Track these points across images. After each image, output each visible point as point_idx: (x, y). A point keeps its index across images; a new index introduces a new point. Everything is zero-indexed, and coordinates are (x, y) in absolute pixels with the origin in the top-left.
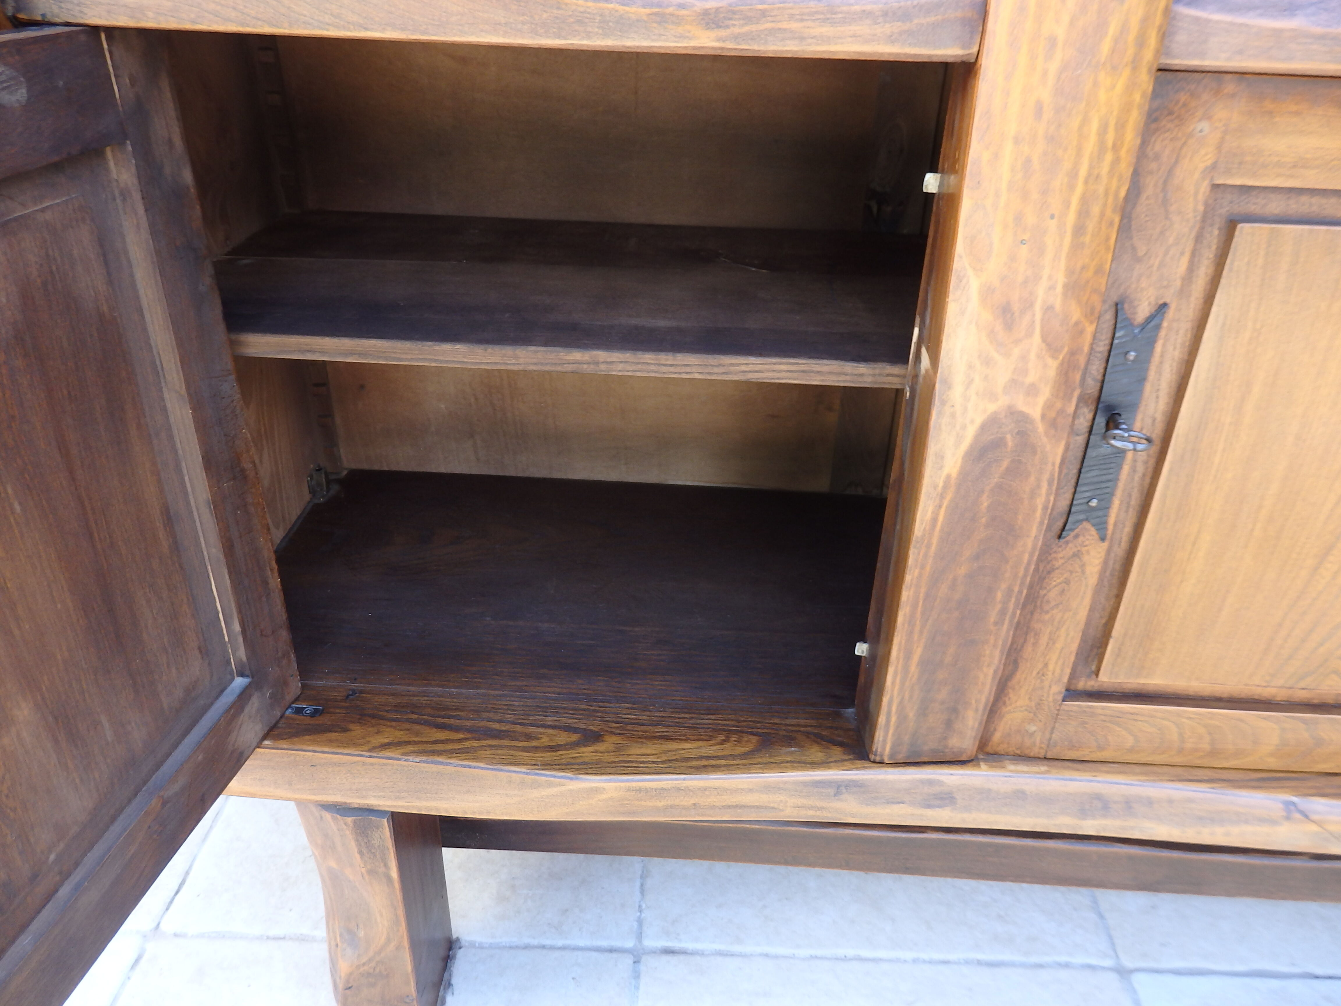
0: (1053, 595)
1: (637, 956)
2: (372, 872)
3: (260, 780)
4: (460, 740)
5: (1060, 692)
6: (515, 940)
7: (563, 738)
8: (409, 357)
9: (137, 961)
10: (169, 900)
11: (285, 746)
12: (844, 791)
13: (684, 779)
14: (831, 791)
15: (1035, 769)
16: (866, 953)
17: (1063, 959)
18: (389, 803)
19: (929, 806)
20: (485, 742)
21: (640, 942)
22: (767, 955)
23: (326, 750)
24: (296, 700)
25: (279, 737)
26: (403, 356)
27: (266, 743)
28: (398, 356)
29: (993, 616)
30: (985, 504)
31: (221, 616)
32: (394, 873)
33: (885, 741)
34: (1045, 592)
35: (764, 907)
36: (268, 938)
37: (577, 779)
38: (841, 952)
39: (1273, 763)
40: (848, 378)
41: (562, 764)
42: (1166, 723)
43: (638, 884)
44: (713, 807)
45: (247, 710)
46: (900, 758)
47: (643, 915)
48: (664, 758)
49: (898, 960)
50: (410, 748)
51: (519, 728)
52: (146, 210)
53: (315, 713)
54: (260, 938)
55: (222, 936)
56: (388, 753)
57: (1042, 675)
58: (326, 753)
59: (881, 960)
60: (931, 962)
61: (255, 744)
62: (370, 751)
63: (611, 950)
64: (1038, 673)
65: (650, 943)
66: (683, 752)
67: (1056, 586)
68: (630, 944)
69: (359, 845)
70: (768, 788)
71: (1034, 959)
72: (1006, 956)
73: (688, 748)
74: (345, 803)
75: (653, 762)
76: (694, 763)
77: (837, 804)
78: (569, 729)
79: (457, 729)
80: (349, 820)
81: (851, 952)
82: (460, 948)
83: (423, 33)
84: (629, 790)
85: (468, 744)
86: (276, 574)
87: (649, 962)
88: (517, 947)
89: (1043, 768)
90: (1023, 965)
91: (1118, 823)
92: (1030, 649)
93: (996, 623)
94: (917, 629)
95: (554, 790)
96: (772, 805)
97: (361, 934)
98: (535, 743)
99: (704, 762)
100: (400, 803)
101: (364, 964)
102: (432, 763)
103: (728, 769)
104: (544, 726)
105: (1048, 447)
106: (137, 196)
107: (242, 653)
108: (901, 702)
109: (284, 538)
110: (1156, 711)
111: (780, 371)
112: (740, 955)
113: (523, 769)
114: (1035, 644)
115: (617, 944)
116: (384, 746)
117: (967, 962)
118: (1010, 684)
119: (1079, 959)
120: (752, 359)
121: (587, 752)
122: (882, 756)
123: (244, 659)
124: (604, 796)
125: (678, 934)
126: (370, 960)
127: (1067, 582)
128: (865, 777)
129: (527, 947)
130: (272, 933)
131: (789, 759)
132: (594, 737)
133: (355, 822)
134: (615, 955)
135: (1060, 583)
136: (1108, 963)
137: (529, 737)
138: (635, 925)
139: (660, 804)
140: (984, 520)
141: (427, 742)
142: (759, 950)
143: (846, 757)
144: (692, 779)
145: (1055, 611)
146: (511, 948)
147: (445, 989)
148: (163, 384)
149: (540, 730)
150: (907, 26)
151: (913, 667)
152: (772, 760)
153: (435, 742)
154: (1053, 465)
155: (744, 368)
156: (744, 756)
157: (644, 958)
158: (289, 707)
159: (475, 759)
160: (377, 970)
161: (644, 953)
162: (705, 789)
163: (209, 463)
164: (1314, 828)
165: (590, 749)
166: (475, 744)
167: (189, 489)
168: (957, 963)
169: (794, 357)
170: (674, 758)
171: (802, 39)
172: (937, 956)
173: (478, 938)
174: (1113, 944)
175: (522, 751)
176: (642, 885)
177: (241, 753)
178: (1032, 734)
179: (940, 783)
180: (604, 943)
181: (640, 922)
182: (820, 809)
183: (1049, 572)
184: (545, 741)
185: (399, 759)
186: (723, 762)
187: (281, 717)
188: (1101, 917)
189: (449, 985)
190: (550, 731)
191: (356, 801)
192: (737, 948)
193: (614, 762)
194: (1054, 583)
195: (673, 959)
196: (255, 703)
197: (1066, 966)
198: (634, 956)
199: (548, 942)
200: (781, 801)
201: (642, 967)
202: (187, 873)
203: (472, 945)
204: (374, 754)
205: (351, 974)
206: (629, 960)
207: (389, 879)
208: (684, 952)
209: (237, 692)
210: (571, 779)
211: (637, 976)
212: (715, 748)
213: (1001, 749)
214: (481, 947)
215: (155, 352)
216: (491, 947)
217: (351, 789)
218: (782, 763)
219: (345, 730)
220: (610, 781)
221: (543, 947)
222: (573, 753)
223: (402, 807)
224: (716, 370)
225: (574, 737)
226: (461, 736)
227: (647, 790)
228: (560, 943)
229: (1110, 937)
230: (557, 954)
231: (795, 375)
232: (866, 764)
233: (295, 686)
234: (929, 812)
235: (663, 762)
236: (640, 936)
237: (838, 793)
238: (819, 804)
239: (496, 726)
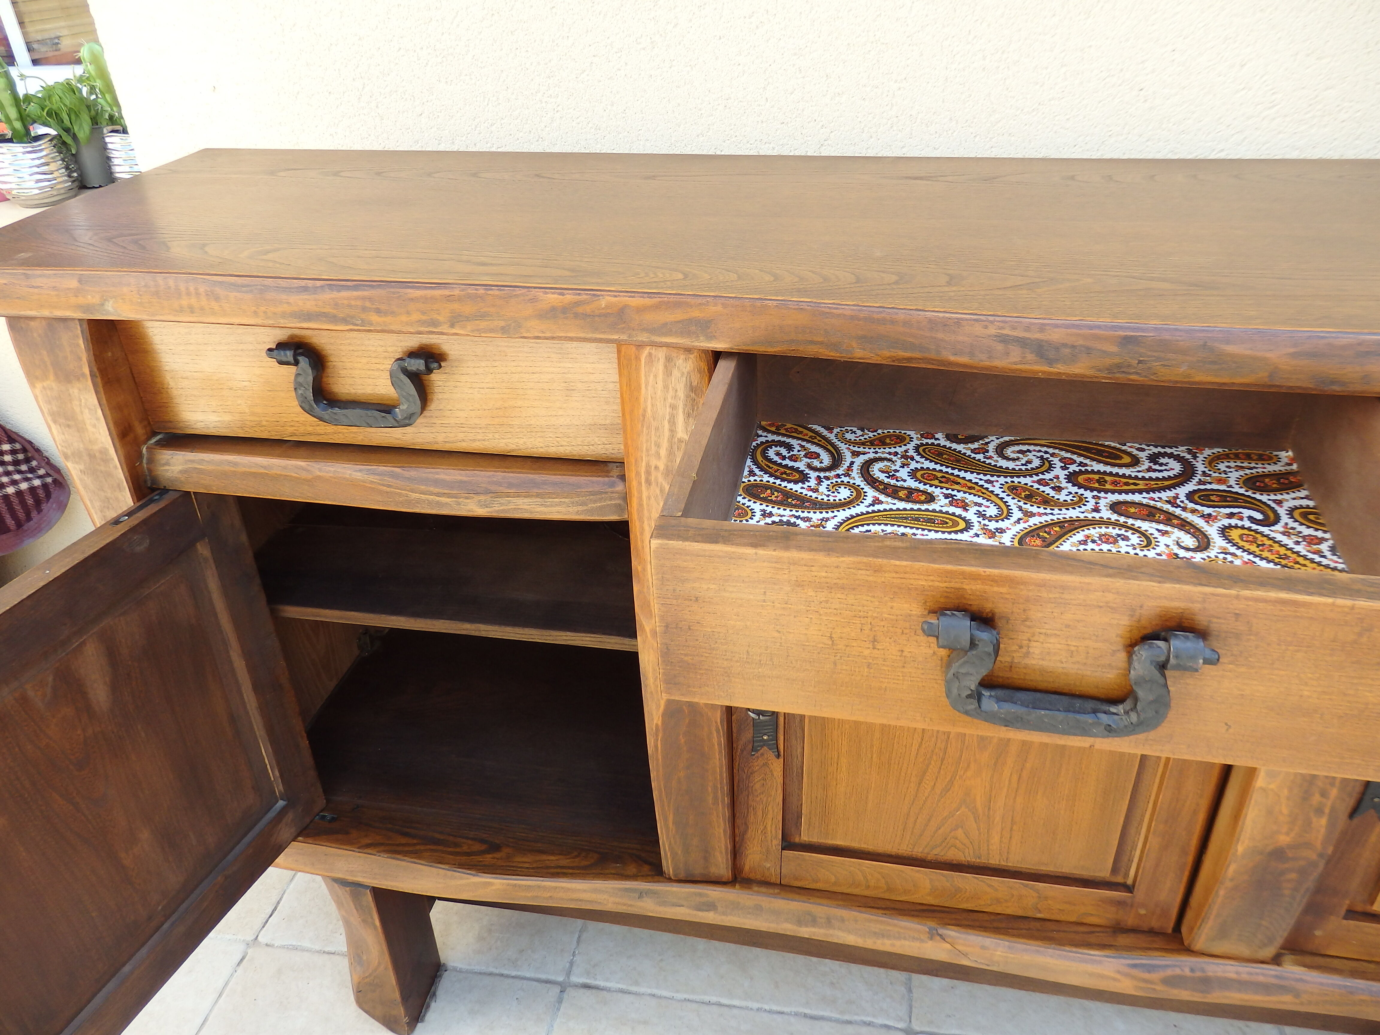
0: (757, 786)
1: (563, 987)
2: (364, 921)
3: (296, 861)
4: (415, 845)
5: (778, 845)
6: (483, 968)
7: (477, 847)
8: (373, 622)
9: (242, 960)
10: (265, 921)
11: (311, 842)
12: (645, 895)
13: (543, 881)
14: (637, 895)
15: (771, 891)
16: (724, 1001)
17: (868, 1019)
18: (369, 881)
19: (699, 910)
20: (428, 847)
21: (569, 978)
22: (654, 995)
23: (334, 845)
24: (322, 811)
25: (307, 836)
26: (370, 621)
27: (300, 838)
28: (367, 621)
29: (710, 799)
30: (683, 741)
31: (268, 766)
32: (377, 923)
33: (668, 867)
34: (752, 784)
35: (662, 960)
36: (324, 952)
37: (477, 876)
38: (706, 998)
39: (930, 900)
40: (627, 646)
41: (471, 865)
42: (852, 868)
43: (577, 936)
44: (562, 899)
45: (284, 821)
46: (682, 876)
47: (575, 959)
48: (534, 865)
49: (746, 1008)
50: (382, 848)
51: (451, 838)
52: (216, 568)
53: (333, 820)
54: (319, 952)
55: (295, 948)
56: (369, 851)
57: (764, 832)
58: (334, 848)
59: (734, 1006)
60: (770, 1012)
61: (290, 840)
62: (358, 848)
63: (547, 982)
64: (762, 832)
65: (575, 979)
66: (547, 862)
67: (757, 782)
68: (561, 979)
69: (355, 905)
70: (595, 891)
71: (847, 1017)
72: (826, 1014)
73: (552, 859)
74: (345, 879)
75: (527, 868)
76: (552, 870)
77: (640, 904)
78: (482, 841)
79: (414, 837)
80: (348, 889)
81: (714, 999)
82: (446, 971)
83: (344, 503)
84: (508, 885)
85: (418, 847)
86: (305, 739)
87: (571, 992)
88: (485, 974)
89: (776, 891)
90: (837, 1021)
91: (822, 931)
92: (752, 817)
93: (714, 804)
94: (666, 804)
95: (464, 882)
96: (599, 901)
97: (365, 958)
98: (458, 850)
99: (559, 870)
100: (376, 882)
101: (367, 977)
102: (394, 858)
103: (573, 876)
104: (467, 838)
105: (710, 714)
106: (211, 561)
107: (281, 787)
108: (670, 844)
109: (337, 685)
110: (844, 861)
111: (586, 641)
112: (636, 994)
113: (446, 867)
114: (755, 814)
115: (552, 977)
116: (368, 846)
117: (796, 1014)
118: (745, 837)
119: (880, 1021)
120: (568, 633)
121: (488, 858)
122: (669, 875)
123: (283, 791)
124: (494, 888)
125: (596, 975)
126: (370, 975)
127: (764, 779)
128: (658, 888)
129: (491, 974)
130: (327, 949)
131: (613, 872)
132: (494, 848)
133: (351, 891)
134: (548, 985)
135: (760, 780)
136: (901, 1025)
137: (456, 845)
138: (568, 965)
139: (529, 895)
140: (685, 749)
141: (393, 845)
142: (649, 991)
143: (650, 873)
144: (547, 881)
145: (762, 796)
146: (480, 973)
147: (432, 998)
148: (229, 648)
149: (464, 841)
150: (585, 508)
151: (671, 825)
152: (602, 872)
153: (398, 845)
154: (716, 722)
155: (565, 638)
156: (585, 868)
157: (568, 989)
158: (318, 815)
159: (420, 858)
160: (375, 982)
161: (570, 986)
162: (556, 888)
163: (256, 687)
164: (948, 946)
165: (491, 856)
166: (422, 847)
167: (246, 701)
168: (789, 1014)
169: (594, 633)
170: (541, 866)
171: (531, 512)
172: (775, 1008)
173: (459, 965)
174: (911, 1012)
175: (449, 854)
176: (579, 937)
177: (280, 846)
178: (769, 869)
179: (707, 896)
180: (543, 977)
181: (572, 963)
182: (631, 906)
183: (751, 773)
184: (465, 848)
185: (375, 855)
186: (571, 871)
187: (311, 822)
188: (910, 991)
189: (434, 994)
190: (470, 842)
191: (350, 878)
192: (634, 989)
193: (503, 866)
194: (756, 780)
195: (588, 992)
196: (290, 816)
197: (869, 1024)
198: (561, 987)
199: (505, 972)
200: (605, 899)
201: (565, 995)
202: (278, 903)
203: (455, 969)
204: (361, 851)
205: (359, 983)
206: (557, 989)
207: (375, 927)
208: (597, 988)
209: (278, 810)
210: (474, 875)
211: (560, 1001)
212: (568, 861)
213: (752, 876)
214: (461, 971)
215: (224, 633)
216: (468, 972)
217: (347, 871)
218: (608, 874)
219: (347, 833)
220: (496, 878)
221: (502, 975)
222: (479, 858)
223: (376, 884)
224: (548, 638)
225: (484, 847)
226: (415, 841)
227: (520, 886)
228: (514, 973)
229: (911, 1007)
230: (510, 981)
231: (596, 643)
232: (661, 879)
233: (321, 802)
234: (700, 913)
235: (533, 868)
236: (569, 973)
237: (641, 896)
238: (630, 903)
239: (437, 836)
